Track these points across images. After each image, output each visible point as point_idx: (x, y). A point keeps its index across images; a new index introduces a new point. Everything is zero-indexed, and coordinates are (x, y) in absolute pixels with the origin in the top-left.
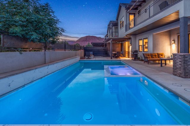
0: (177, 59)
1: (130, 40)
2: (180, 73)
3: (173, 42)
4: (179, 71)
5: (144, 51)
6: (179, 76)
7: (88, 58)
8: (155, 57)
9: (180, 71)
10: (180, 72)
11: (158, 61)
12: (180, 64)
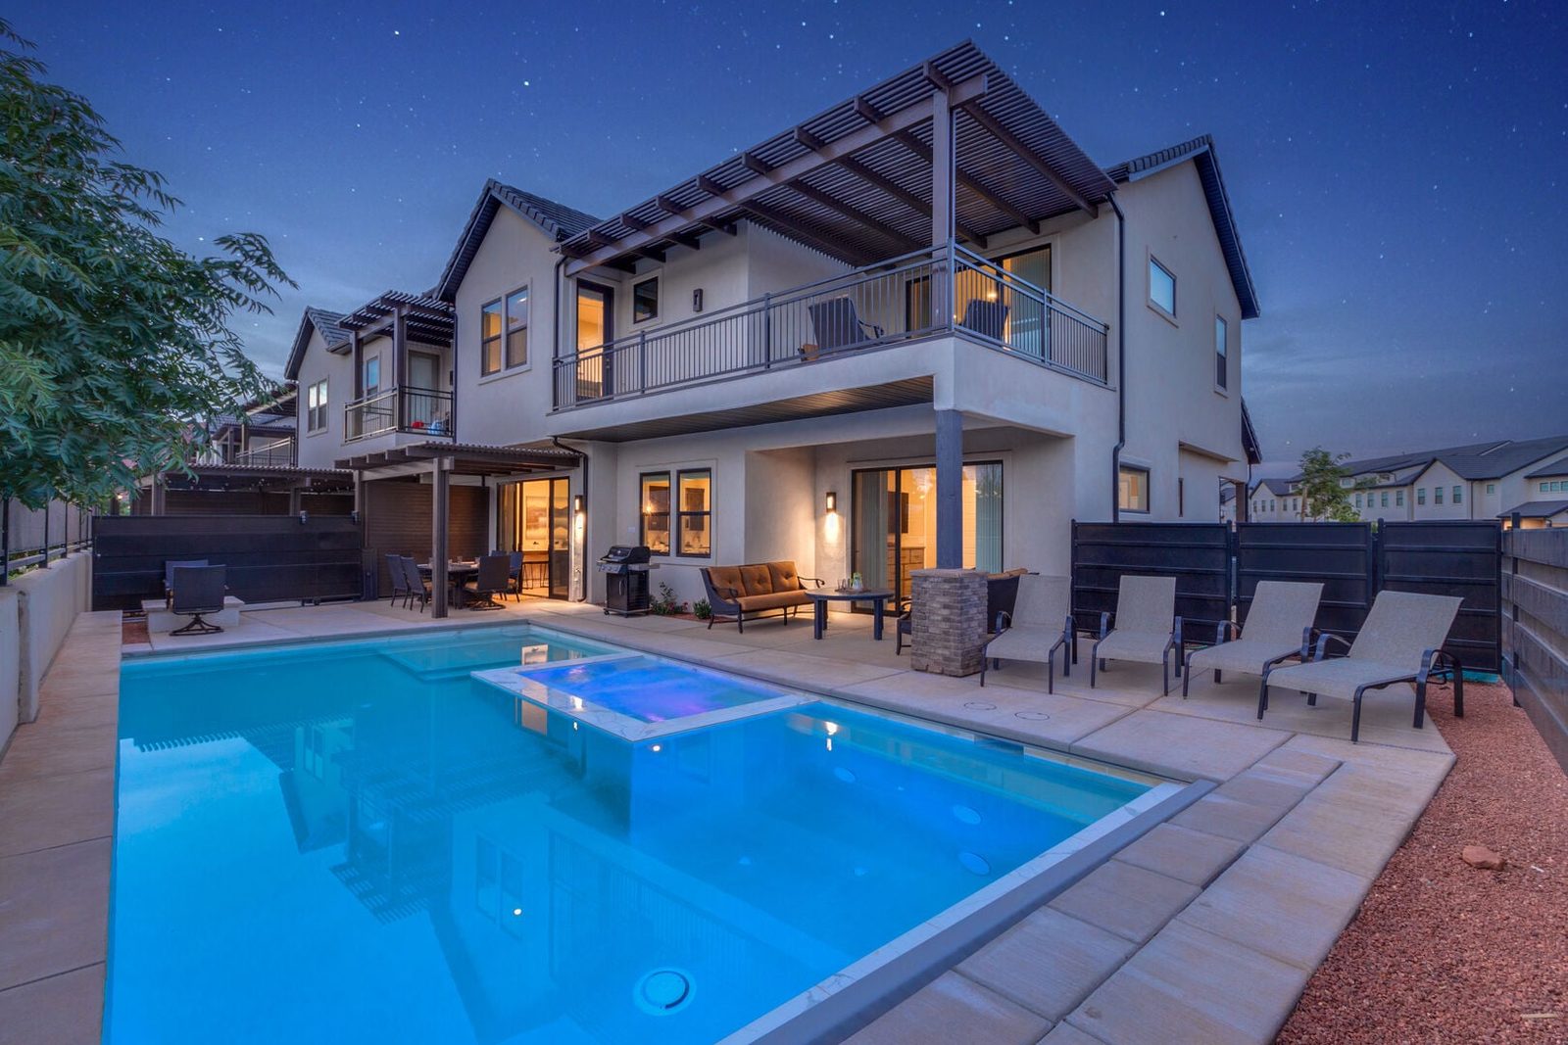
0: (933, 597)
1: (577, 474)
2: (946, 659)
3: (830, 500)
4: (940, 651)
5: (679, 553)
6: (942, 673)
7: (196, 627)
8: (759, 587)
9: (946, 648)
10: (947, 652)
11: (780, 611)
12: (946, 619)
